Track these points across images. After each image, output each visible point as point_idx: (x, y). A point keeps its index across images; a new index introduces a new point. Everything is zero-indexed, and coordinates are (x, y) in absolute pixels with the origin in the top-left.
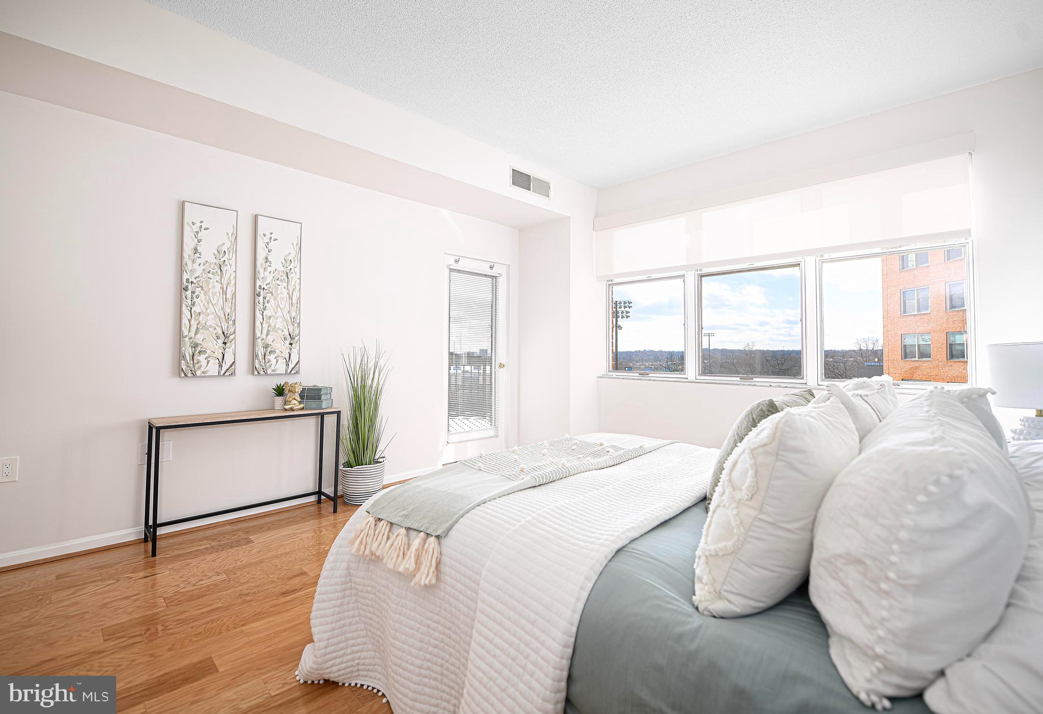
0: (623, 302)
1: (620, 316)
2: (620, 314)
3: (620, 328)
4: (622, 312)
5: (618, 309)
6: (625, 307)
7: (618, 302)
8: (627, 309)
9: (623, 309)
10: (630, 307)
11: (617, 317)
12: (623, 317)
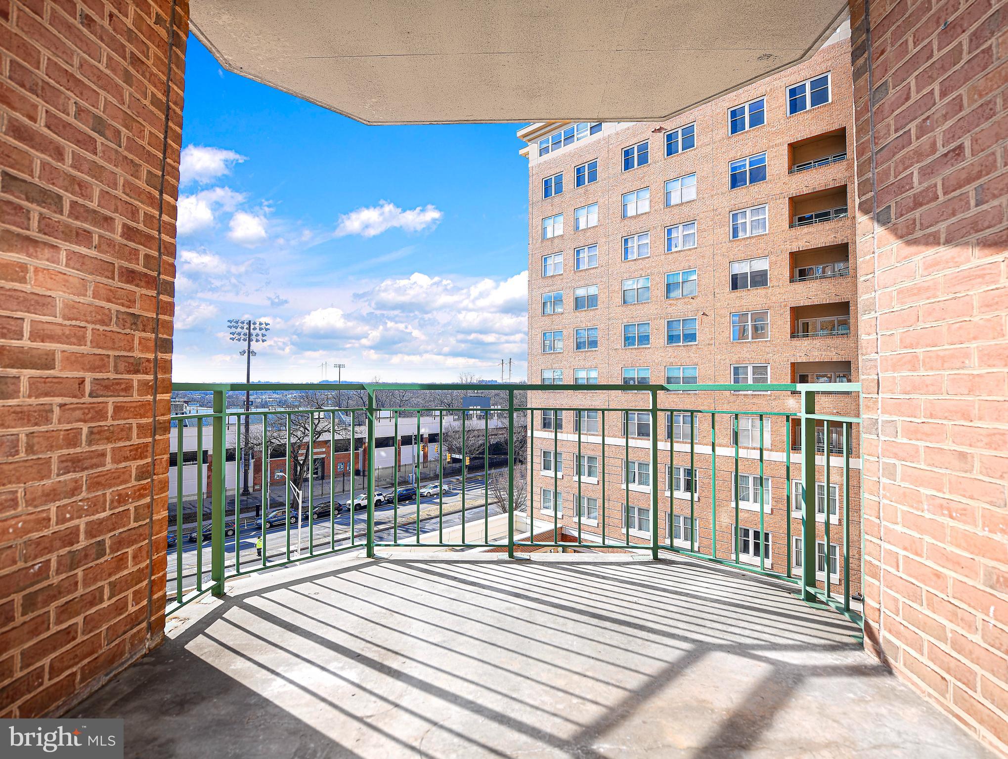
0: (258, 323)
1: (255, 340)
2: (254, 336)
3: (255, 354)
4: (257, 335)
5: (252, 331)
6: (261, 329)
7: (252, 323)
8: (263, 331)
9: (258, 331)
10: (267, 330)
11: (250, 340)
12: (257, 341)
